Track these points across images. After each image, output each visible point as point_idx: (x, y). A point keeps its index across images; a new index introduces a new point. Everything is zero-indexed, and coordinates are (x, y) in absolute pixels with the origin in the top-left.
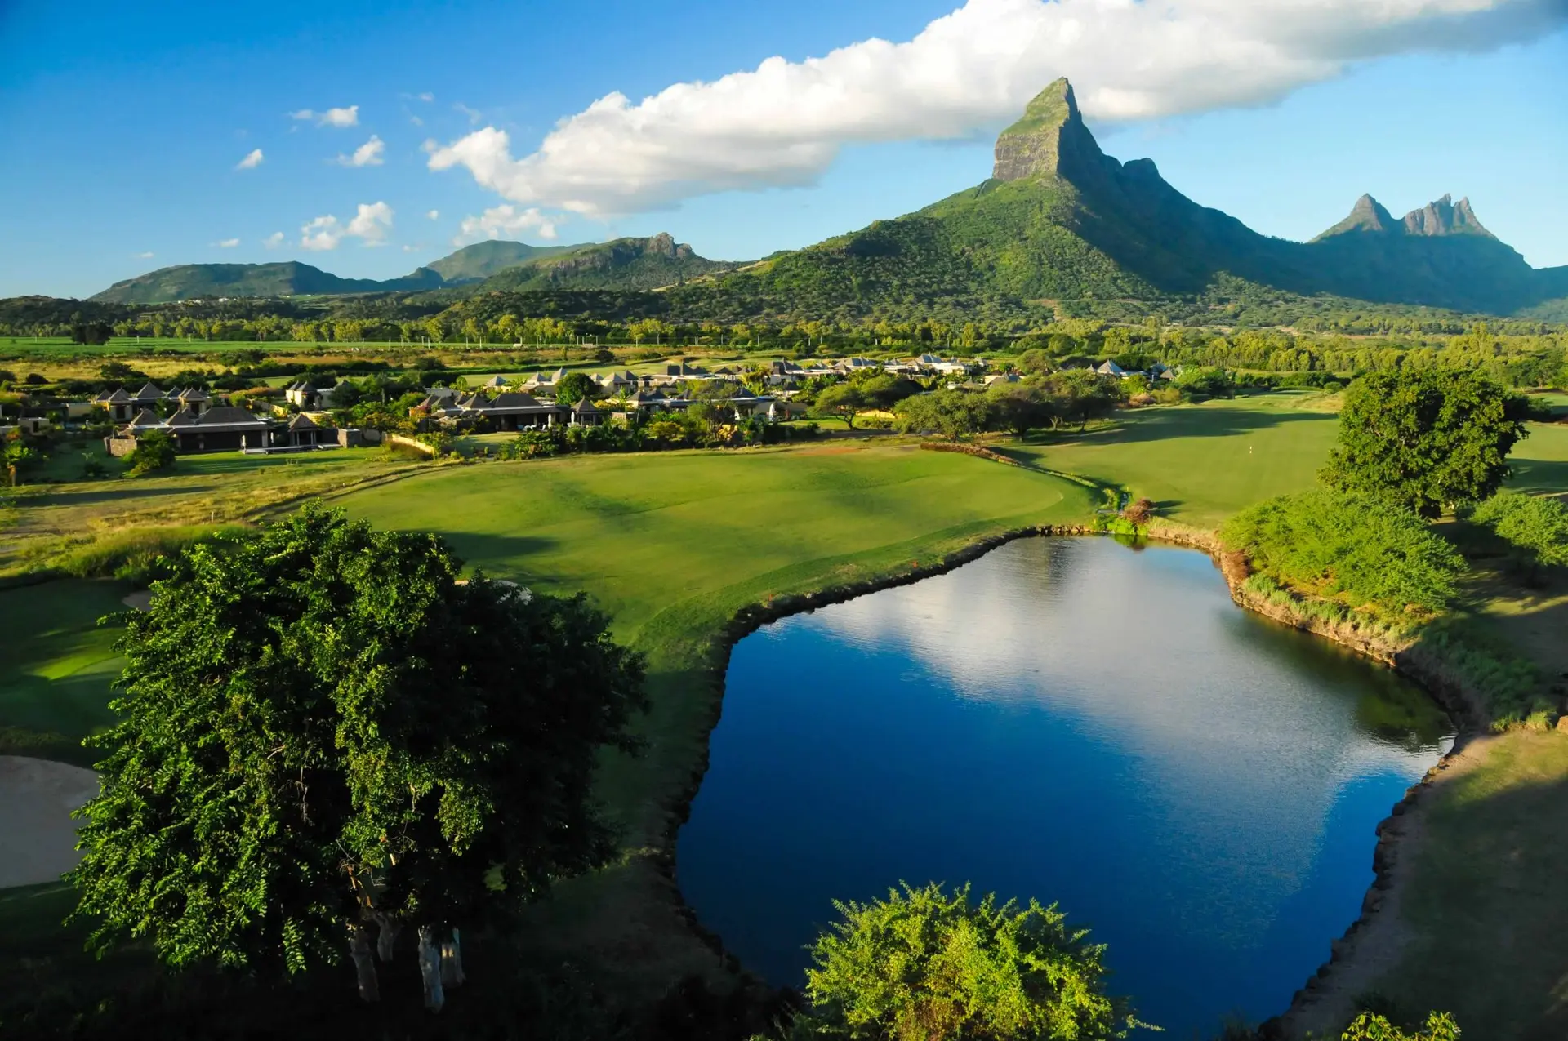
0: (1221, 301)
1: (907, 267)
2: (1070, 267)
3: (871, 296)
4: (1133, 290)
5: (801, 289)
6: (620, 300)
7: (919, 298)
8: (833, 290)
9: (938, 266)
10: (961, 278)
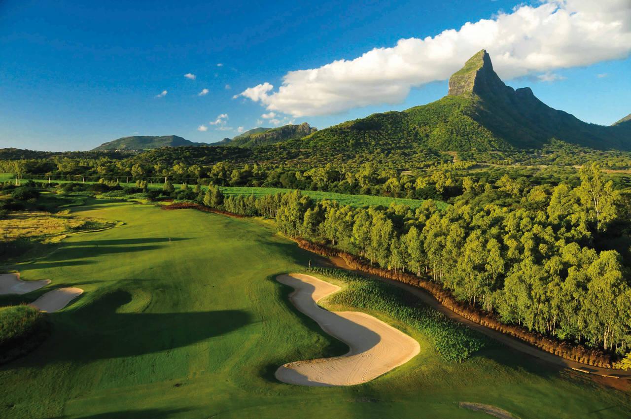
0: (548, 153)
1: (382, 135)
2: (468, 135)
3: (358, 150)
4: (499, 147)
5: (322, 146)
6: (225, 151)
7: (383, 151)
8: (338, 146)
9: (399, 135)
10: (410, 141)
